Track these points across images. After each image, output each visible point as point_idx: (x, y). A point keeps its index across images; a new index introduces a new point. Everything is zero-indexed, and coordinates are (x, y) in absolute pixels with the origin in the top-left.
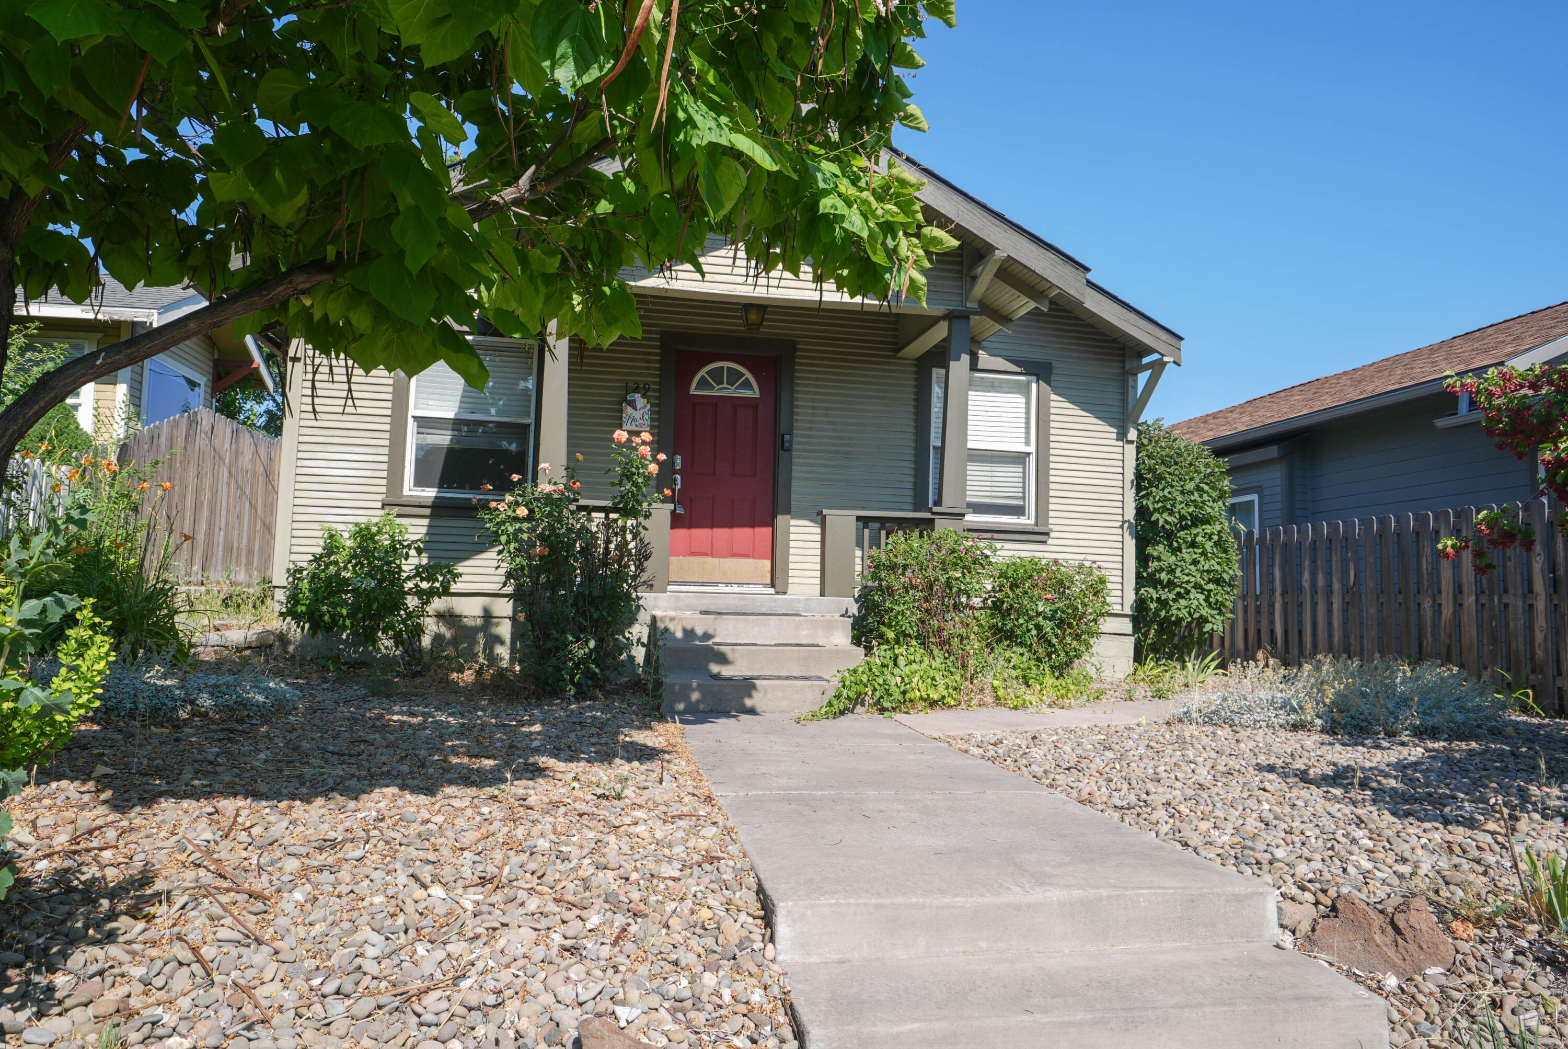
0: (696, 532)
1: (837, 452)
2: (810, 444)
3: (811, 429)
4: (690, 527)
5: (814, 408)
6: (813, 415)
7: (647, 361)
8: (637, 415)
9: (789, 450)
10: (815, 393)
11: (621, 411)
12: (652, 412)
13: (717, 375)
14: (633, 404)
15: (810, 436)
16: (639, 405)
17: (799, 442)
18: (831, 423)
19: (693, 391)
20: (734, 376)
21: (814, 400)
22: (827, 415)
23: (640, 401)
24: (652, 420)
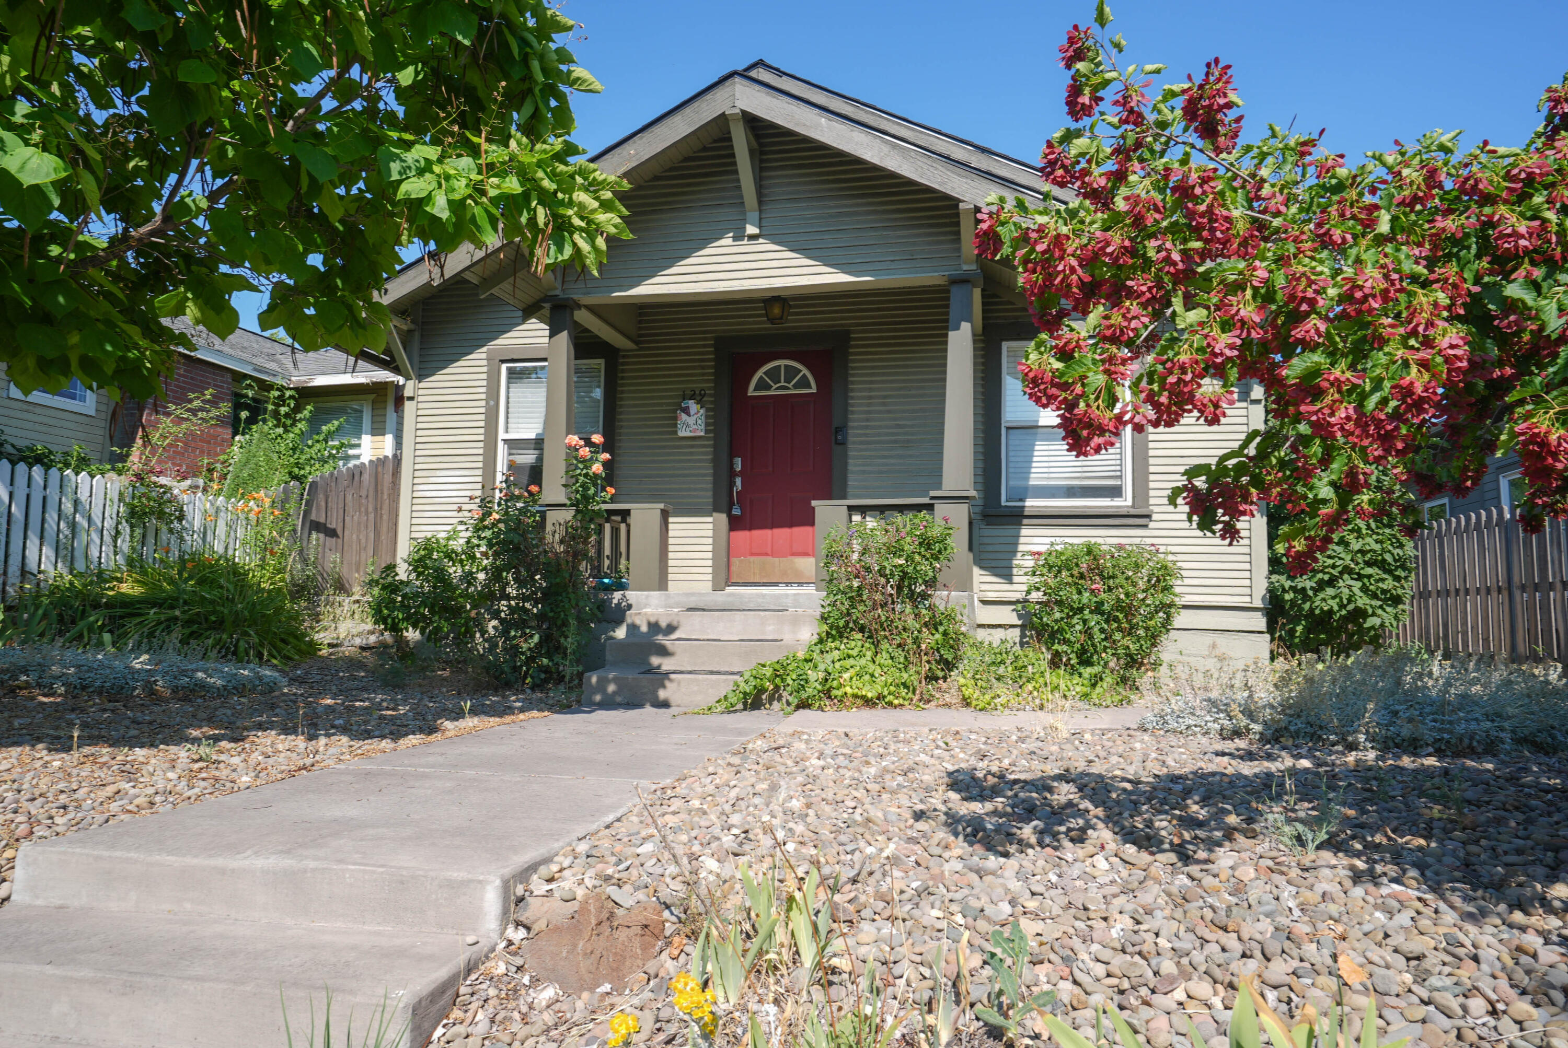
0: (757, 533)
1: (896, 442)
2: (866, 435)
3: (867, 420)
4: (751, 528)
5: (870, 398)
6: (869, 405)
7: (703, 368)
8: (691, 420)
9: (843, 443)
10: (871, 382)
11: (676, 418)
12: (707, 417)
13: (774, 374)
14: (686, 411)
15: (867, 427)
16: (692, 412)
17: (854, 435)
18: (889, 412)
19: (751, 392)
20: (791, 373)
21: (871, 390)
22: (884, 404)
23: (693, 406)
24: (707, 424)
